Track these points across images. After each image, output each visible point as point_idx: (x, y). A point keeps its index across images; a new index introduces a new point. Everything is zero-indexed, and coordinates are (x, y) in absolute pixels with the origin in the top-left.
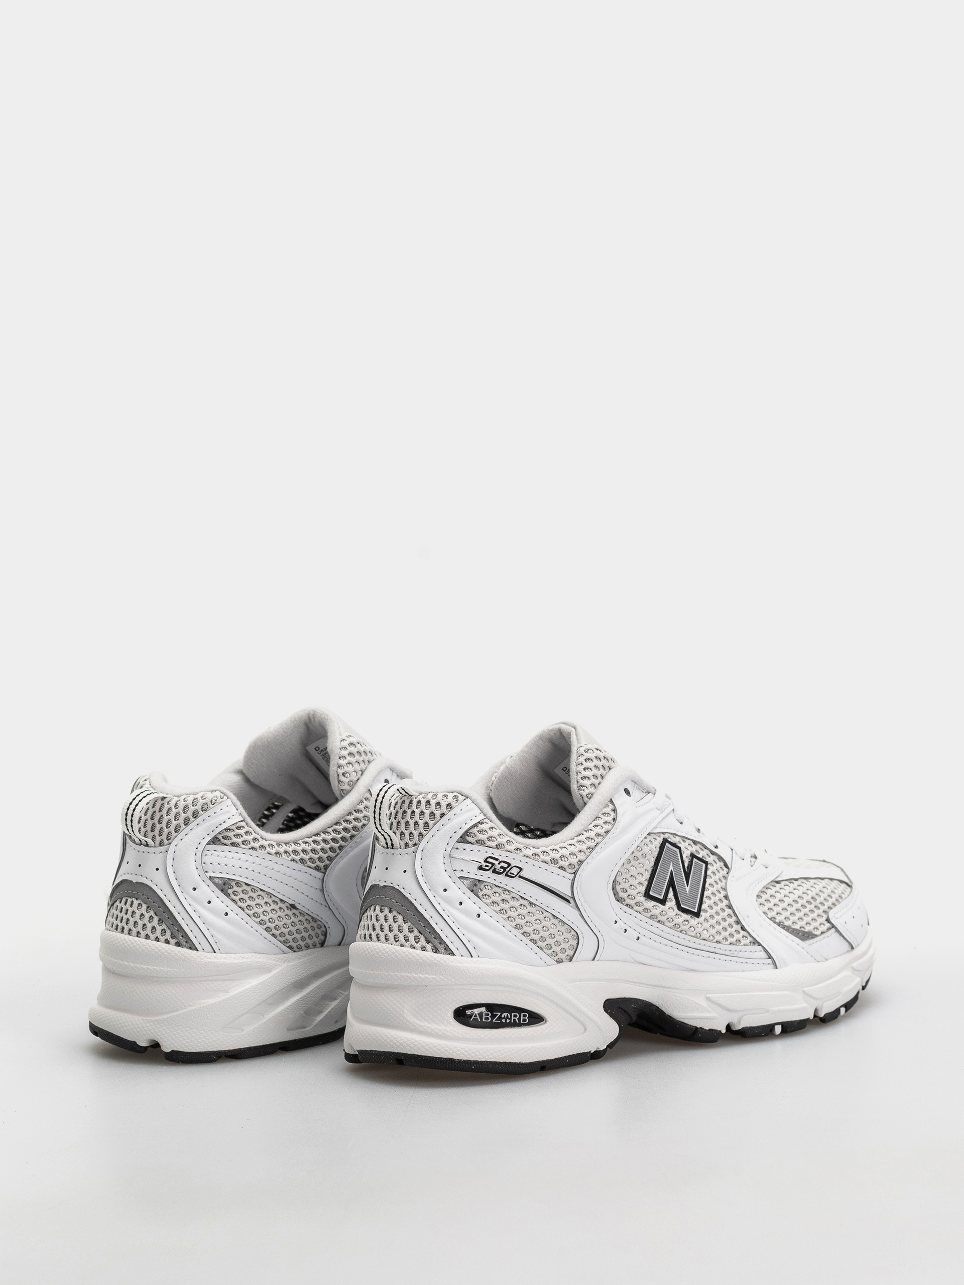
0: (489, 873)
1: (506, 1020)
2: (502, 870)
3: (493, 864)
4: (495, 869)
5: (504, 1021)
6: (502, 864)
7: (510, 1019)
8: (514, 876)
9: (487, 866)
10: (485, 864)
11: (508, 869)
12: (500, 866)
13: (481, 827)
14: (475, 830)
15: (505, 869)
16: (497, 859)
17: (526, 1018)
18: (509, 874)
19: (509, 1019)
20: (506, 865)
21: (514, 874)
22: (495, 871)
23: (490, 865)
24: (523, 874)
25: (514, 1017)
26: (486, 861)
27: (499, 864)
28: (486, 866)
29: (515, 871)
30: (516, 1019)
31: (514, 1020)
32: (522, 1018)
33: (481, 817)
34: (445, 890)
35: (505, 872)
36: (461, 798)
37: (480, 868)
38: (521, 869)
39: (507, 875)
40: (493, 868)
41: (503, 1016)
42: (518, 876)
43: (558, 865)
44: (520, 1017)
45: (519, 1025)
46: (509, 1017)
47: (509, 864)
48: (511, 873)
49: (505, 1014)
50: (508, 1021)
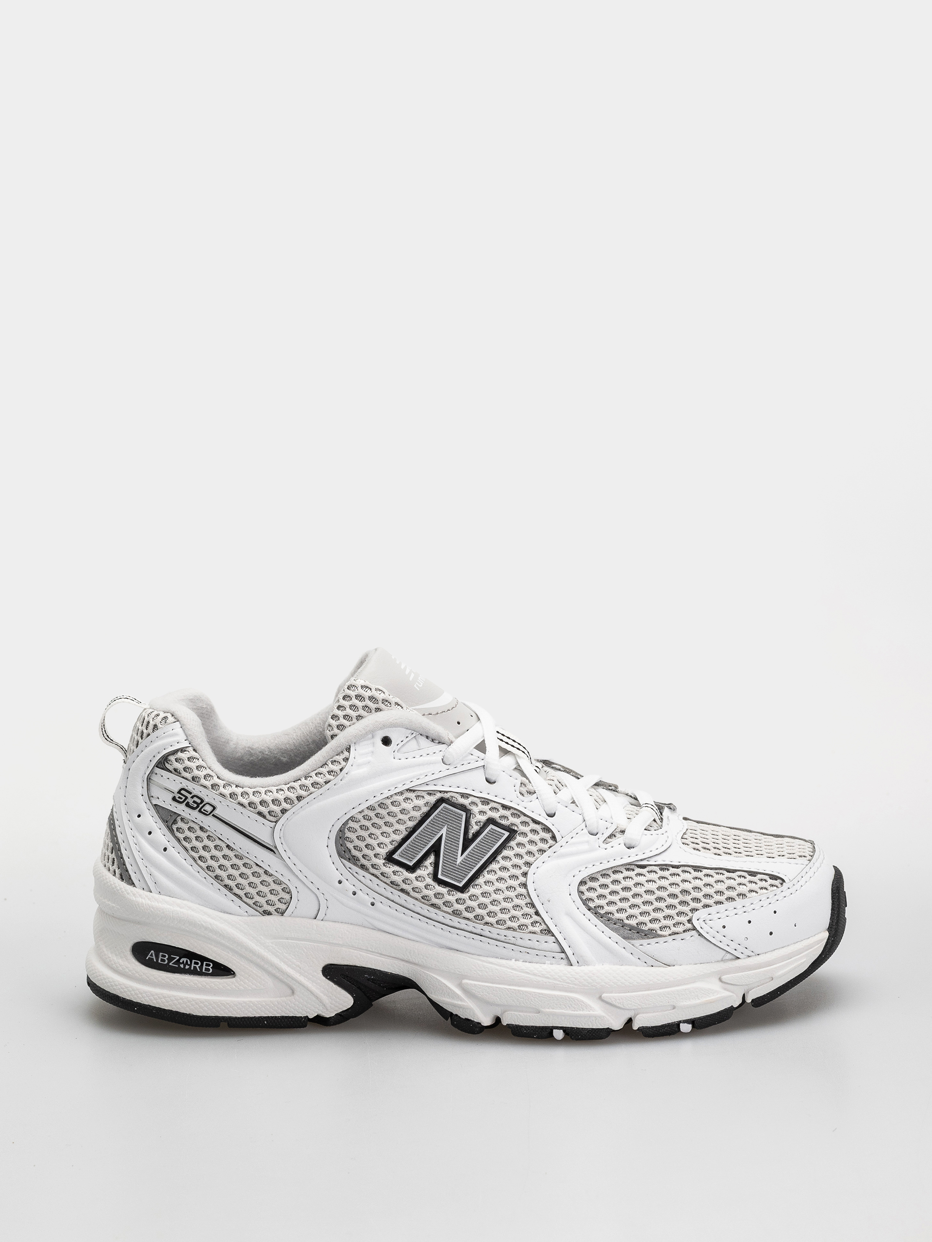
0: (183, 806)
1: (185, 966)
2: (195, 805)
3: (186, 798)
4: (188, 802)
5: (182, 966)
6: (195, 799)
7: (190, 965)
8: (208, 813)
9: (181, 798)
10: (177, 796)
11: (201, 806)
12: (193, 800)
13: (180, 755)
14: (172, 758)
15: (198, 805)
16: (190, 793)
17: (210, 968)
18: (202, 810)
19: (188, 965)
20: (199, 801)
21: (207, 812)
22: (188, 805)
23: (184, 798)
24: (216, 812)
25: (194, 964)
26: (179, 792)
27: (192, 797)
28: (179, 797)
29: (208, 808)
30: (197, 966)
31: (195, 967)
32: (204, 967)
33: (186, 744)
34: (139, 816)
35: (199, 808)
36: (171, 719)
37: (174, 799)
38: (214, 808)
39: (200, 811)
40: (186, 801)
41: (181, 961)
42: (212, 814)
43: (257, 810)
44: (202, 965)
45: (200, 974)
46: (189, 963)
47: (202, 801)
48: (204, 810)
49: (185, 960)
50: (187, 967)
